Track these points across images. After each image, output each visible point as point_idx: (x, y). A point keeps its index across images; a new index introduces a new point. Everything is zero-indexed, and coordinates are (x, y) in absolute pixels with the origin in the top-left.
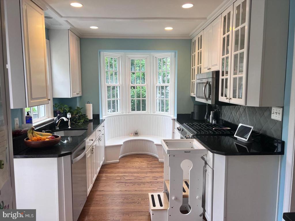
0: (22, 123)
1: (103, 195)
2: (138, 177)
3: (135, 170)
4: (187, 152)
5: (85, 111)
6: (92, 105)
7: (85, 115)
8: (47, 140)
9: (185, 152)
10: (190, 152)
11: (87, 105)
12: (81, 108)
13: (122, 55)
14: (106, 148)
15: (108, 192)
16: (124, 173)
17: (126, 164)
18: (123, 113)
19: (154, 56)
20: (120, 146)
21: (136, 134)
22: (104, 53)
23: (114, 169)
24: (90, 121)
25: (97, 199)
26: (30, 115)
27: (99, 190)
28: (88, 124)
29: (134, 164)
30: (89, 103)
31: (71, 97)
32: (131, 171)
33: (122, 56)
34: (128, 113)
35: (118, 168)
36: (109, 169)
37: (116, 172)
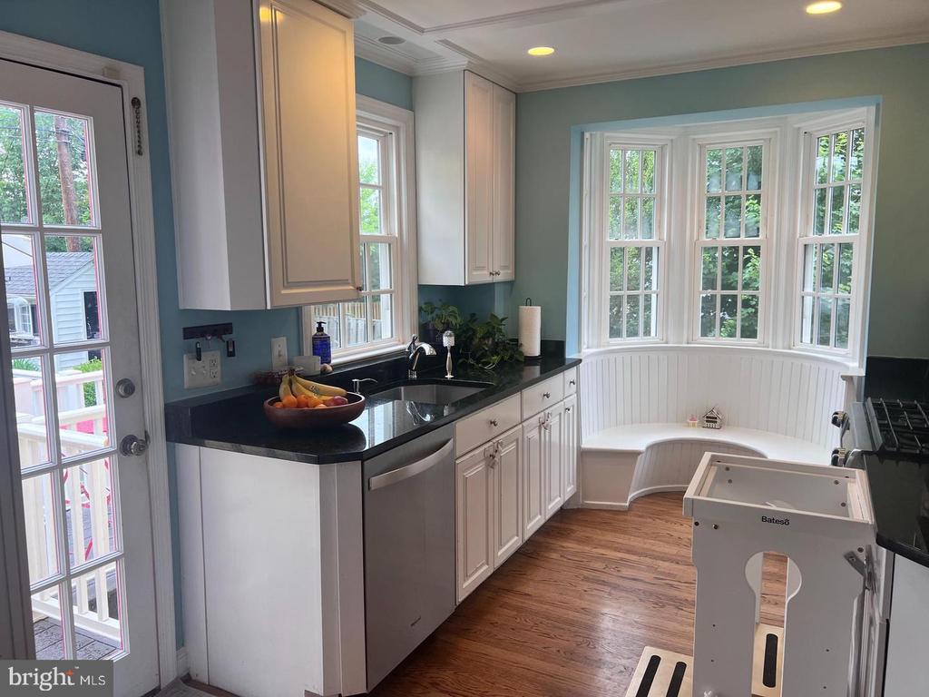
0: (300, 352)
1: (519, 609)
2: (669, 575)
3: (672, 550)
4: (771, 521)
5: (517, 326)
6: (538, 309)
7: (517, 340)
8: (322, 406)
9: (764, 519)
10: (786, 522)
11: (524, 308)
12: (500, 318)
13: (673, 137)
14: (584, 455)
15: (541, 602)
16: (628, 552)
17: (649, 520)
18: (667, 343)
19: (799, 128)
20: (635, 454)
21: (711, 420)
22: (606, 134)
23: (599, 532)
24: (532, 361)
25: (496, 620)
26: (325, 331)
27: (518, 589)
28: (522, 370)
29: (680, 527)
30: (529, 302)
31: (467, 283)
32: (654, 548)
33: (672, 140)
34: (688, 343)
35: (615, 531)
36: (584, 529)
37: (603, 543)
